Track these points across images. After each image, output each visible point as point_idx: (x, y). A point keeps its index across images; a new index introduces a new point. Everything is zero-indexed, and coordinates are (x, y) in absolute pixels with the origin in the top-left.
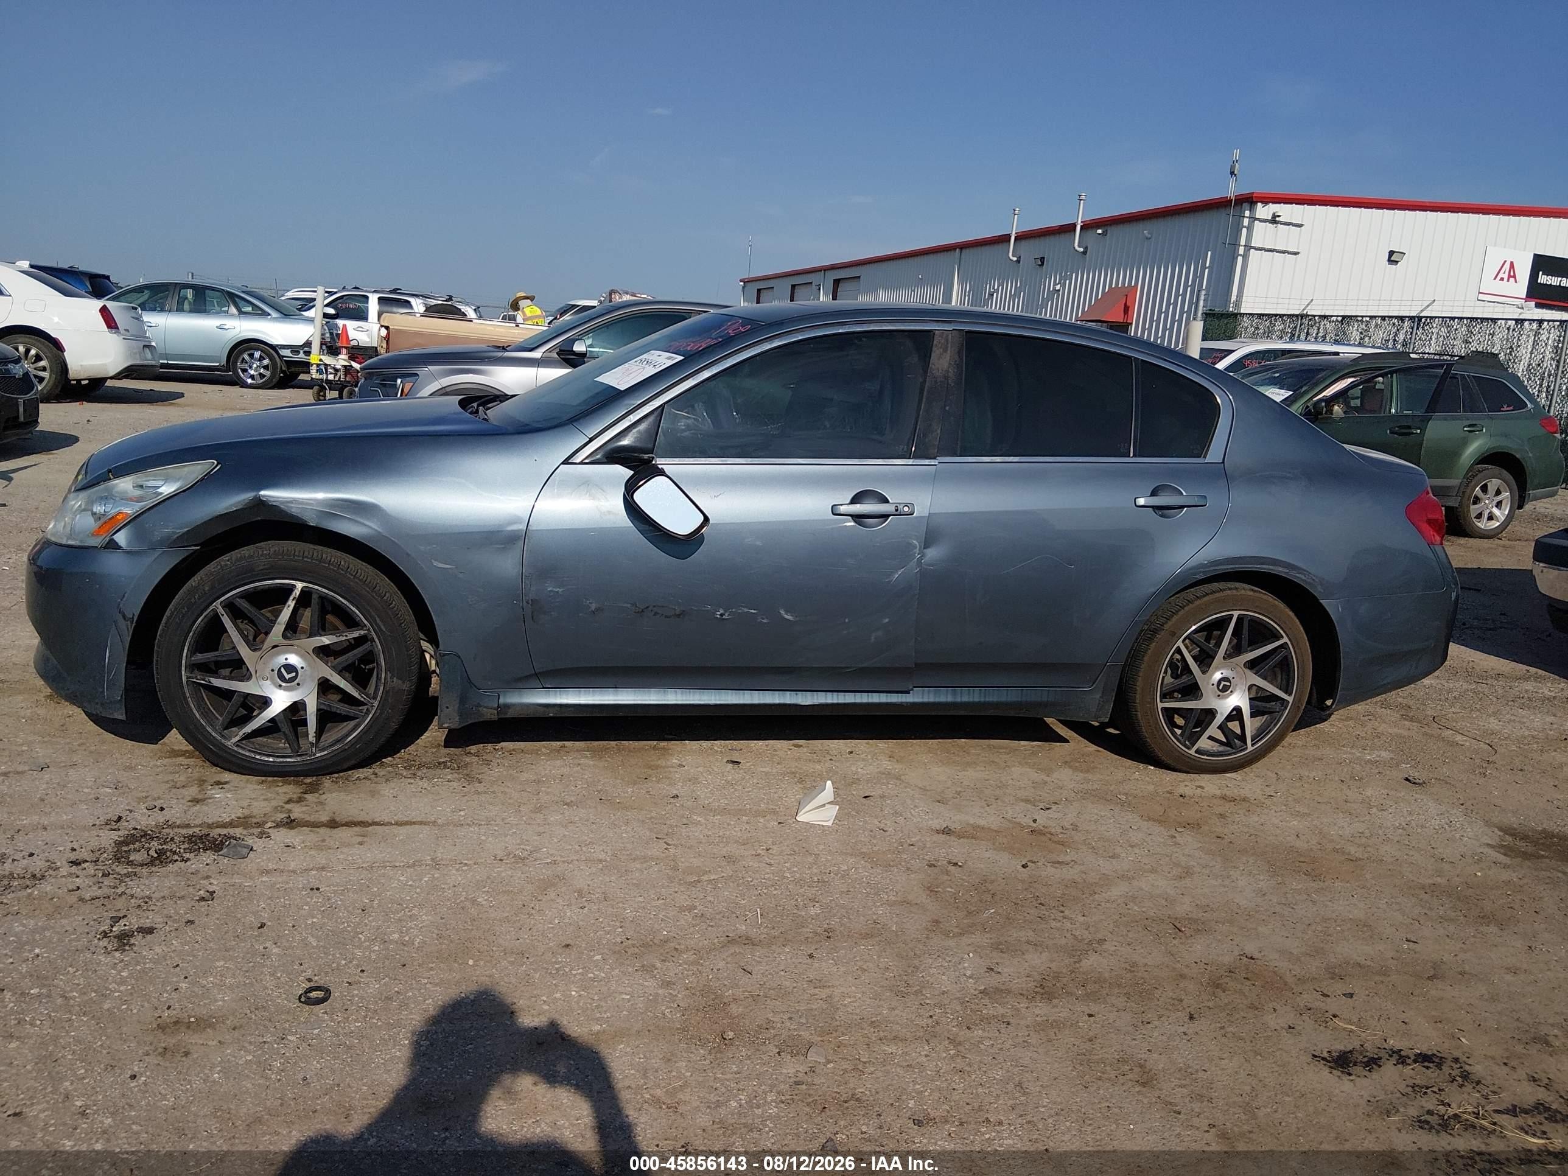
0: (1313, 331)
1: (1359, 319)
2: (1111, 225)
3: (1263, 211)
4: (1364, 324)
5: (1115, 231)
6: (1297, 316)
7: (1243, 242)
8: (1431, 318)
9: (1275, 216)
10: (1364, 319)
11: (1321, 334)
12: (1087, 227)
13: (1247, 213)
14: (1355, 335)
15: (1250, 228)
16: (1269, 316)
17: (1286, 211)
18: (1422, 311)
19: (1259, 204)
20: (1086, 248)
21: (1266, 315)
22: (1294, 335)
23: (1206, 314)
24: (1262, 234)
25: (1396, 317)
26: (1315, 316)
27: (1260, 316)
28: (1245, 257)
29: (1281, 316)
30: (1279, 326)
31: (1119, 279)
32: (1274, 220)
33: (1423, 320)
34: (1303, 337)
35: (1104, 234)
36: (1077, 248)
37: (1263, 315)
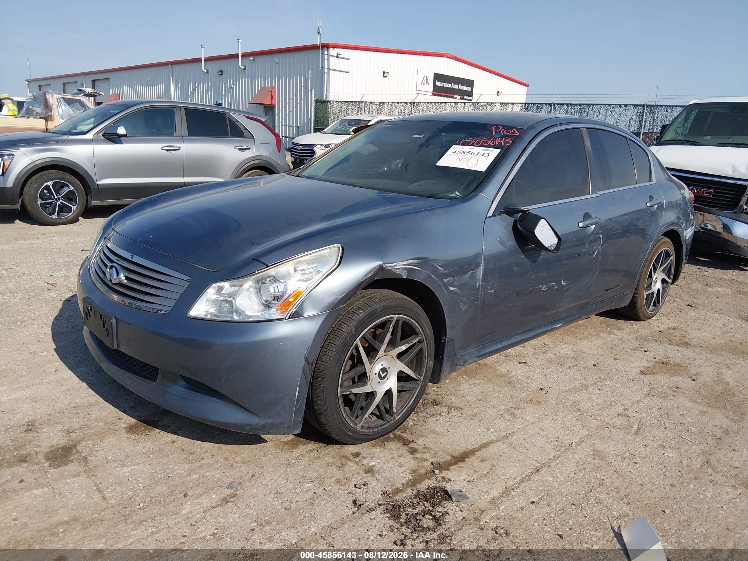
0: (367, 109)
1: (387, 103)
2: (256, 55)
3: (333, 52)
4: (390, 106)
5: (259, 59)
6: (359, 102)
7: (326, 67)
8: (419, 102)
9: (338, 54)
10: (390, 103)
11: (371, 110)
12: (244, 56)
13: (326, 53)
14: (386, 111)
15: (328, 60)
16: (346, 102)
17: (343, 52)
18: (414, 99)
19: (331, 48)
20: (245, 67)
21: (345, 102)
22: (359, 111)
23: (316, 101)
24: (334, 63)
25: (404, 102)
26: (367, 102)
27: (342, 102)
28: (328, 73)
29: (352, 102)
30: (351, 107)
31: (267, 83)
32: (338, 56)
33: (416, 103)
34: (363, 112)
35: (254, 60)
36: (241, 66)
37: (343, 102)
